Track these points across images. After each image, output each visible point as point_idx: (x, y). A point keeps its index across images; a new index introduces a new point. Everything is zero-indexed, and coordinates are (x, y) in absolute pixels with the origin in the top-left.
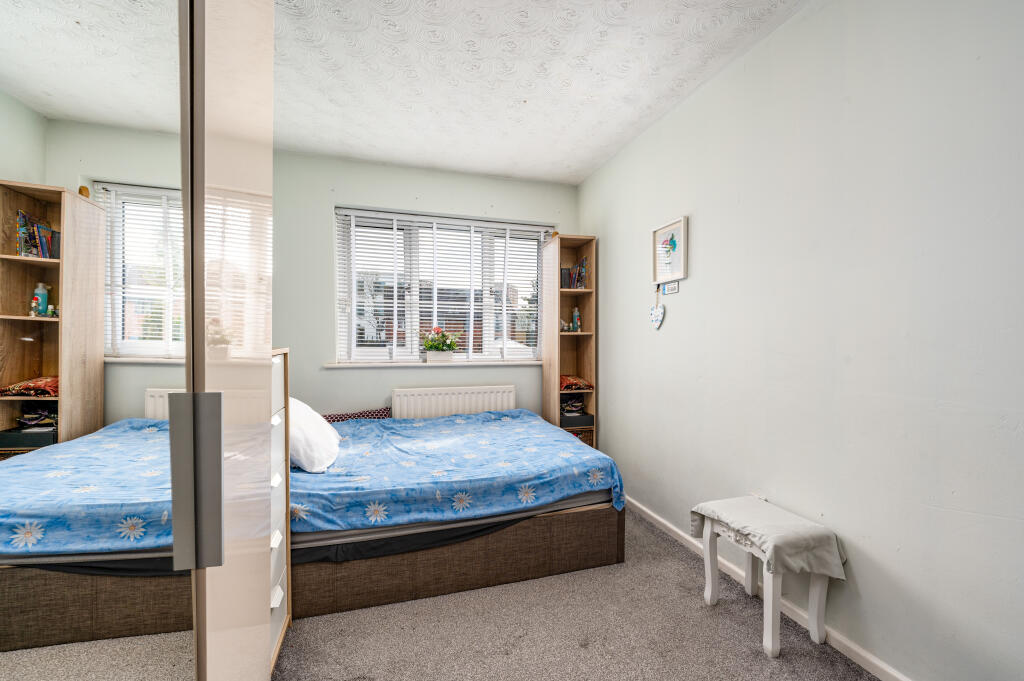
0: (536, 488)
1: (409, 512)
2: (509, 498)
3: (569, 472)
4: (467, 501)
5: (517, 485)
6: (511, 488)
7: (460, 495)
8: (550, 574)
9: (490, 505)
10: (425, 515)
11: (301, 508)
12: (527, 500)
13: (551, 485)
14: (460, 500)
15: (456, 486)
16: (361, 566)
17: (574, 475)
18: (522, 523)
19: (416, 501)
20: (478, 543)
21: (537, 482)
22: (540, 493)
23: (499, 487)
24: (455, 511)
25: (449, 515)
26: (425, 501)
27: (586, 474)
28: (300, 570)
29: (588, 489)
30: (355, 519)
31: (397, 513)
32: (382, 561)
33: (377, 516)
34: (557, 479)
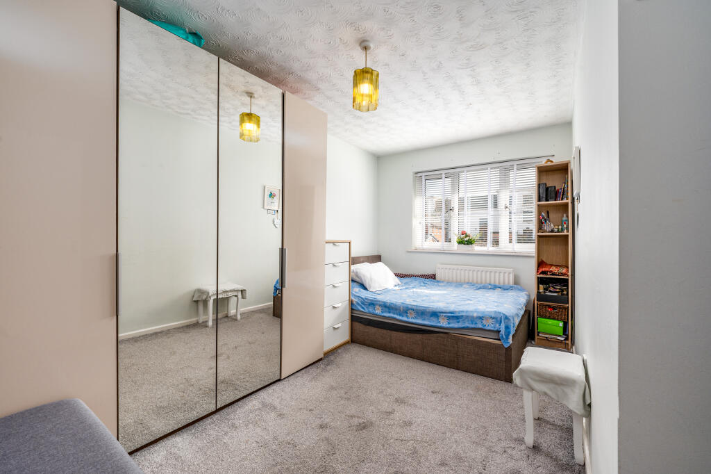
0: (449, 318)
1: (390, 312)
2: (434, 319)
3: (471, 314)
4: (414, 314)
5: (439, 314)
6: (435, 314)
7: (410, 311)
8: (458, 369)
9: (424, 320)
10: (395, 316)
11: (355, 300)
12: (443, 323)
13: (458, 319)
14: (411, 313)
15: (410, 307)
16: (372, 330)
17: (473, 317)
18: (441, 335)
19: (392, 308)
20: (418, 337)
21: (450, 315)
22: (451, 321)
23: (429, 312)
24: (408, 317)
25: (405, 319)
26: (396, 309)
27: (481, 318)
28: (354, 323)
29: (480, 326)
30: (371, 310)
31: (386, 312)
32: (380, 330)
33: (378, 311)
34: (462, 316)
